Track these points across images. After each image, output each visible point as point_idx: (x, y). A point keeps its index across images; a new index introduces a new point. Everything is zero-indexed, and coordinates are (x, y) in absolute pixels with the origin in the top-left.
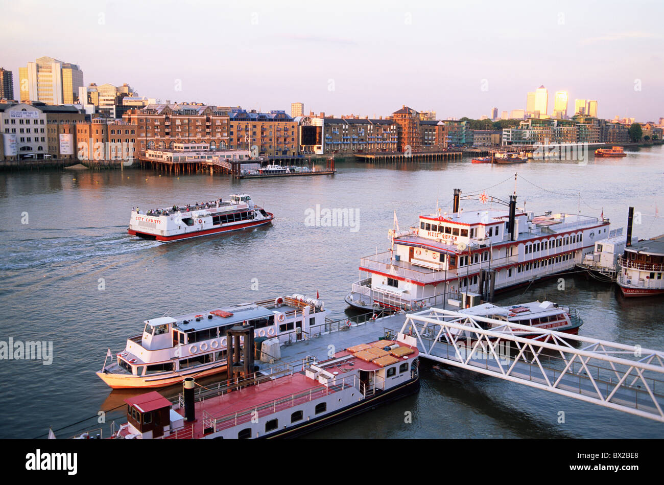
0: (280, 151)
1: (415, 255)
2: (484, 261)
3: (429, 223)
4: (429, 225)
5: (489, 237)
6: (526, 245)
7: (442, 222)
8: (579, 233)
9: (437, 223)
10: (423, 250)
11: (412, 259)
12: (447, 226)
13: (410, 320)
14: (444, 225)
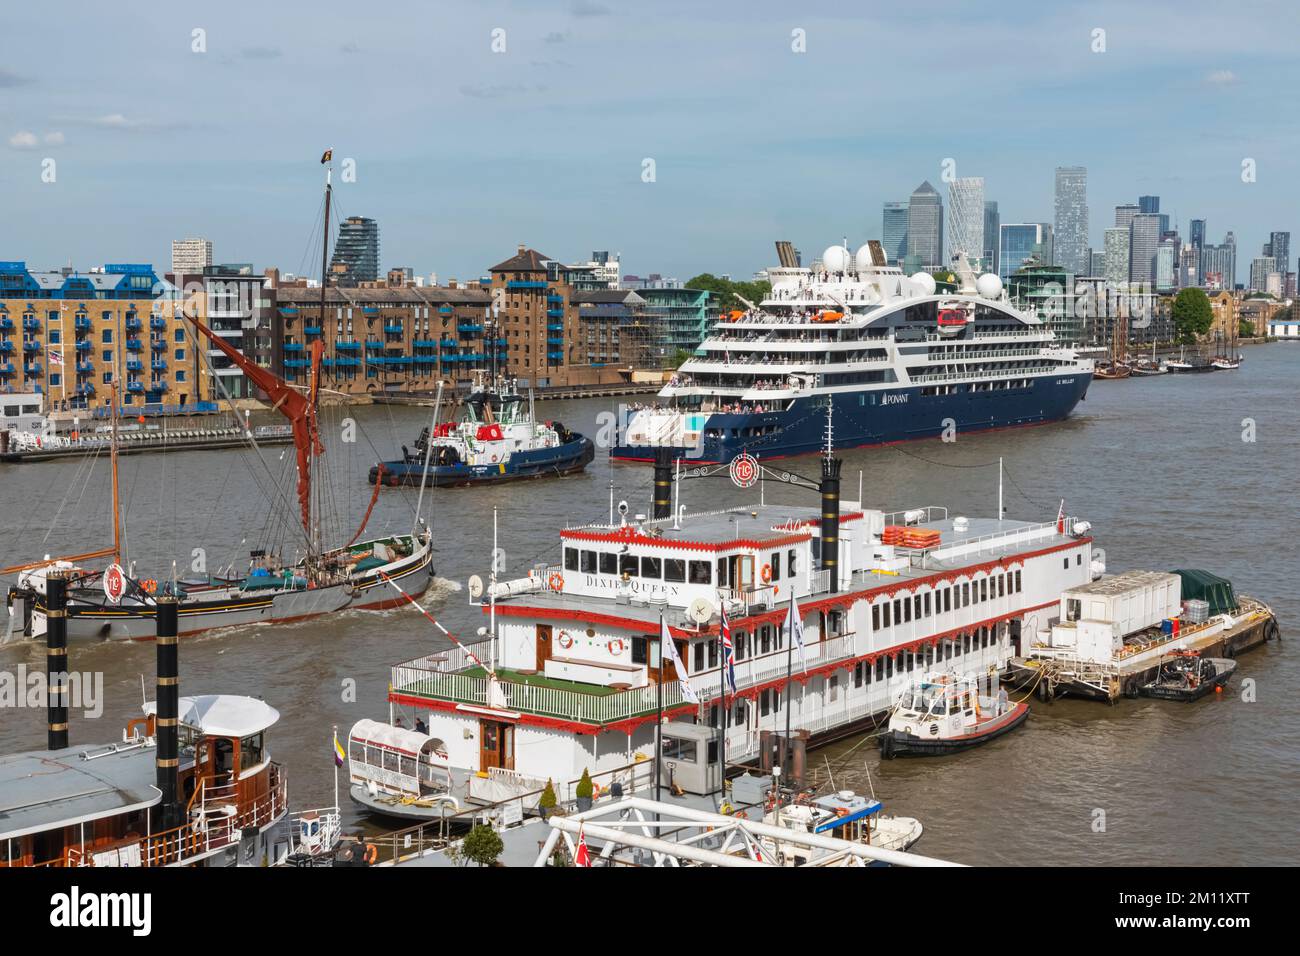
0: (138, 392)
1: (557, 650)
2: (760, 654)
3: (591, 549)
4: (592, 555)
5: (770, 583)
6: (875, 603)
7: (630, 546)
8: (1014, 567)
9: (615, 548)
10: (578, 635)
11: (547, 662)
12: (647, 555)
13: (561, 838)
14: (638, 551)
